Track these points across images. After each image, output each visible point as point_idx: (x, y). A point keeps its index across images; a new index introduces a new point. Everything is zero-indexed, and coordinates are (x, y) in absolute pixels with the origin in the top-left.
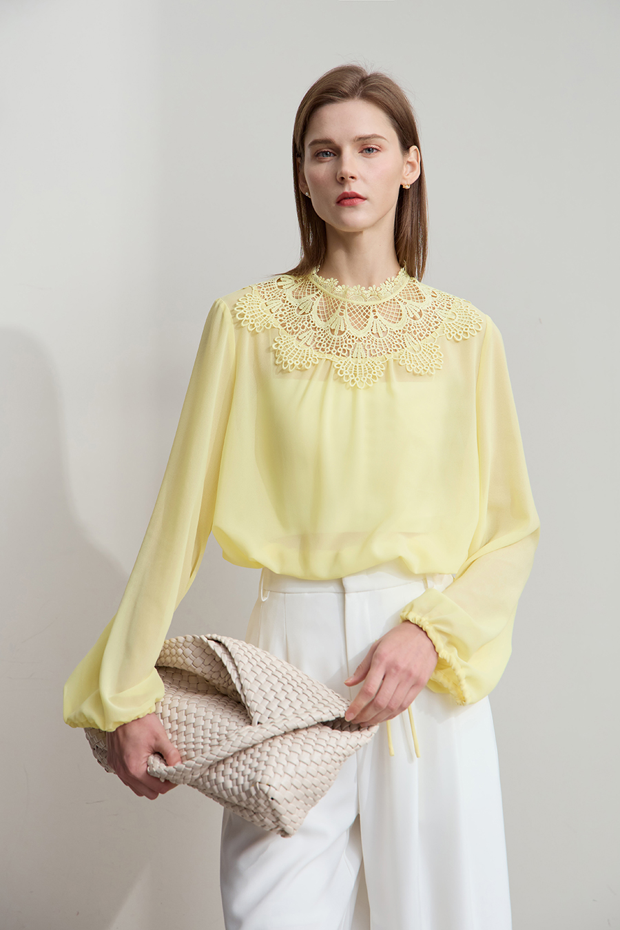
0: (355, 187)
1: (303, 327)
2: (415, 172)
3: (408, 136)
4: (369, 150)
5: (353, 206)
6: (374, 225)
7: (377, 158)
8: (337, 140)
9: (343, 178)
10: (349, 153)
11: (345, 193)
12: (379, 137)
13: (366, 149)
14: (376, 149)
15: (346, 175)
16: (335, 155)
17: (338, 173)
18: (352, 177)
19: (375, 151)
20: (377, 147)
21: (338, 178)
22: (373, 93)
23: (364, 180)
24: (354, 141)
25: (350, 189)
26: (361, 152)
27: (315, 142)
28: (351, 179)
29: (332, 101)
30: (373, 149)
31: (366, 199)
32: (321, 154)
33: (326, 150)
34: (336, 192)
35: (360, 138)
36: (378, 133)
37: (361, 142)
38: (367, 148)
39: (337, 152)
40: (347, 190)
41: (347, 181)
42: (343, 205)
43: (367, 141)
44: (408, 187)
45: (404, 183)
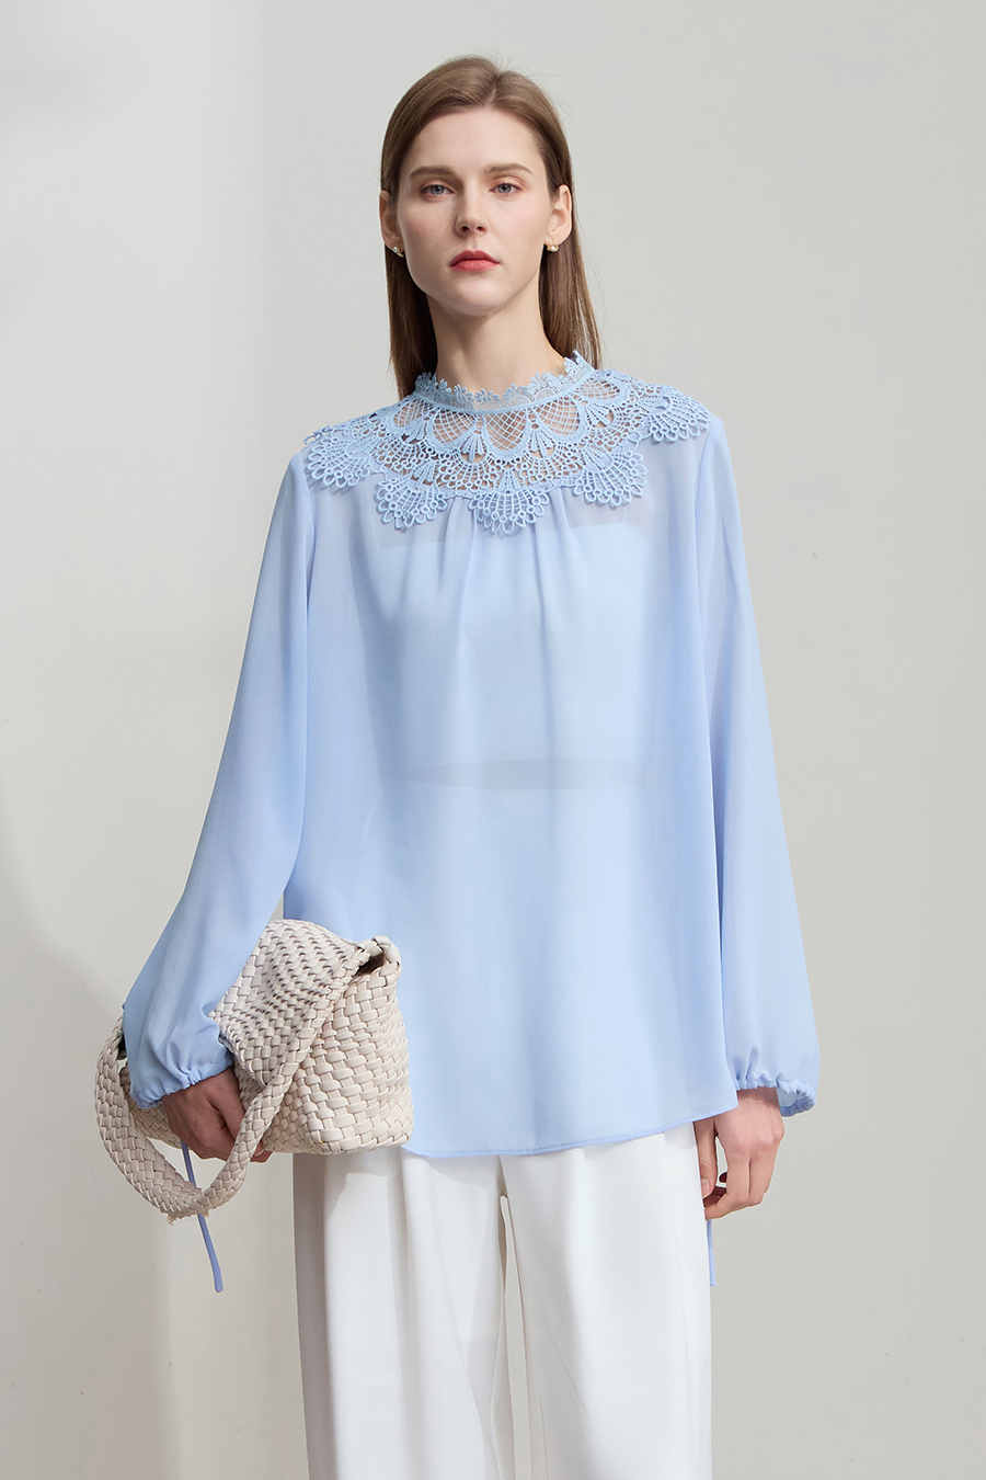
0: (481, 244)
2: (565, 226)
4: (505, 187)
5: (478, 272)
7: (516, 201)
9: (465, 229)
11: (467, 253)
12: (523, 168)
14: (515, 187)
15: (470, 223)
16: (451, 192)
18: (480, 228)
19: (513, 189)
21: (458, 229)
23: (497, 234)
27: (422, 171)
28: (476, 230)
30: (510, 185)
31: (496, 263)
32: (429, 191)
33: (439, 183)
34: (458, 249)
36: (520, 163)
37: (495, 174)
39: (456, 186)
40: (470, 248)
41: (472, 234)
42: (463, 270)
43: (505, 172)
44: (554, 249)
45: (549, 241)
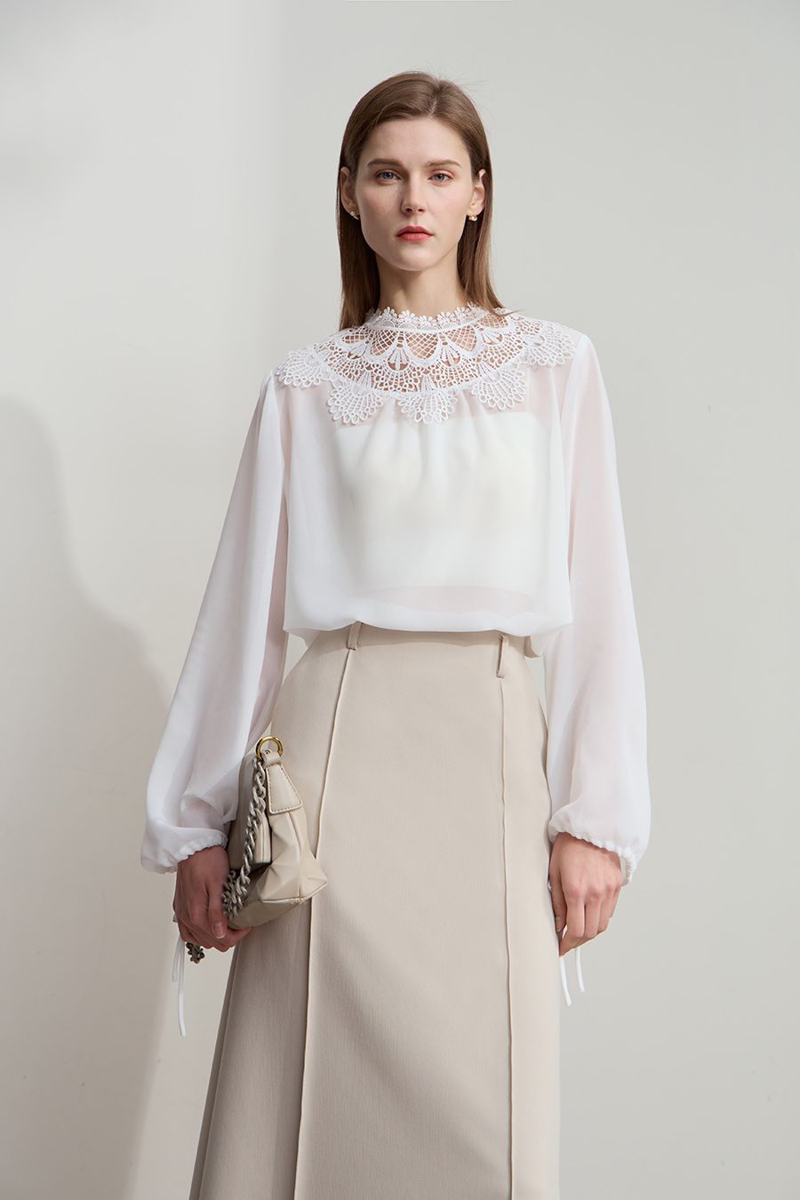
8: (405, 163)
10: (418, 180)
13: (435, 176)
17: (405, 202)
20: (450, 174)
24: (426, 166)
25: (416, 223)
26: (430, 178)
35: (433, 164)
38: (438, 173)
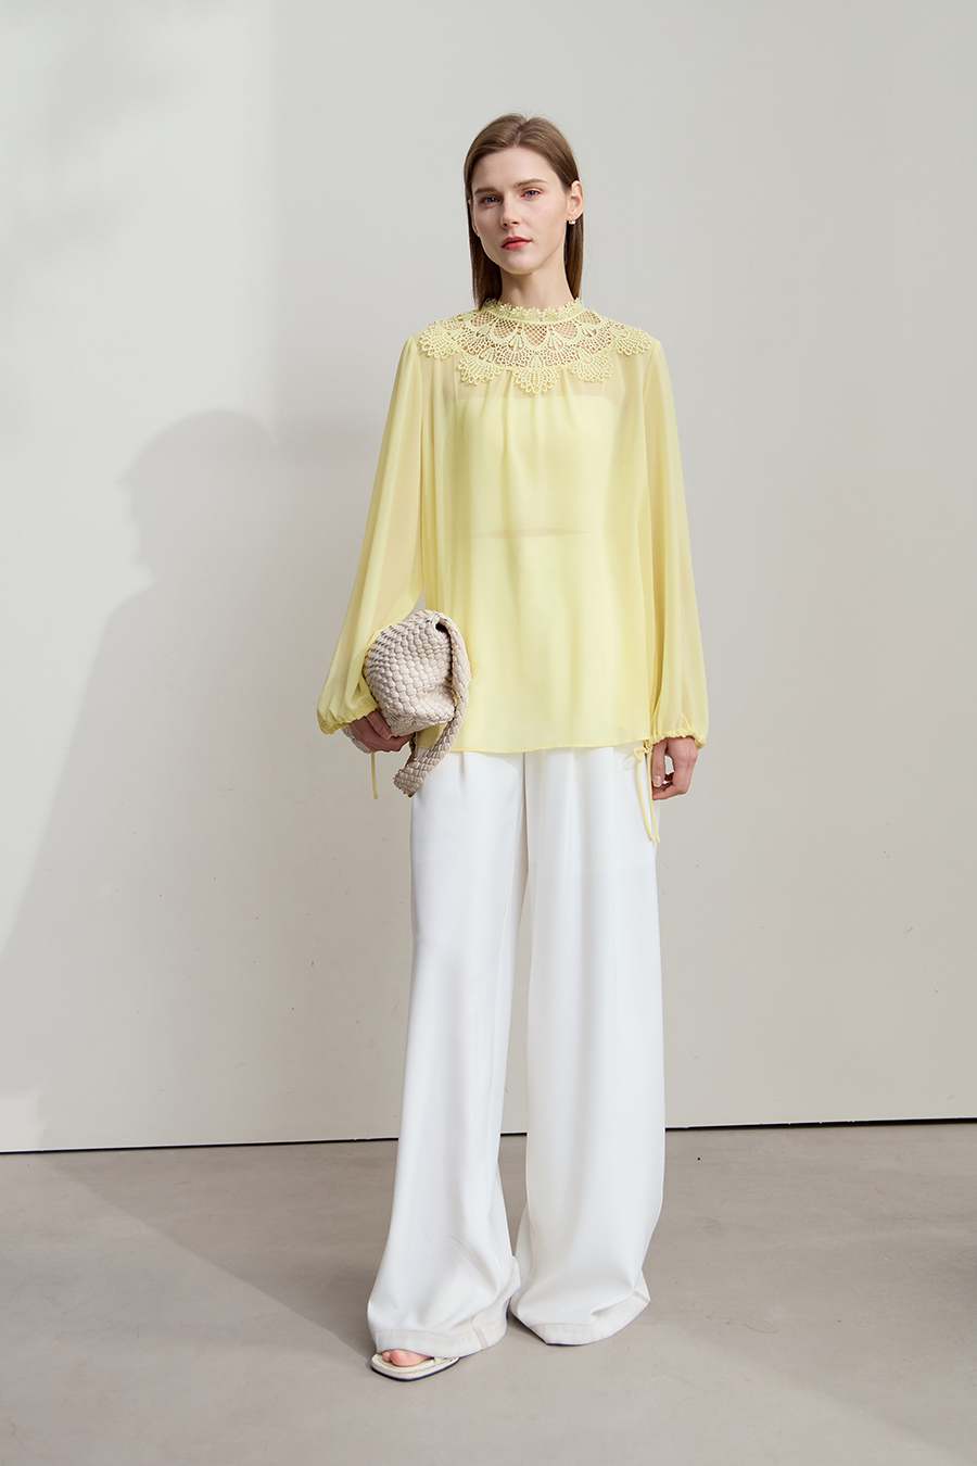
0: (519, 232)
1: (483, 347)
2: (576, 211)
3: (568, 173)
5: (517, 249)
6: (542, 265)
7: (539, 200)
9: (506, 223)
11: (509, 238)
12: (539, 181)
15: (508, 221)
16: (498, 201)
18: (515, 223)
19: (536, 193)
21: (502, 224)
22: (530, 140)
23: (528, 225)
27: (479, 191)
28: (514, 225)
29: (492, 151)
30: (533, 192)
31: (530, 242)
32: (486, 201)
33: (491, 197)
34: (503, 237)
36: (540, 177)
37: (521, 187)
39: (499, 198)
40: (510, 235)
41: (511, 227)
42: (508, 249)
43: (528, 185)
44: (573, 223)
45: (570, 218)
